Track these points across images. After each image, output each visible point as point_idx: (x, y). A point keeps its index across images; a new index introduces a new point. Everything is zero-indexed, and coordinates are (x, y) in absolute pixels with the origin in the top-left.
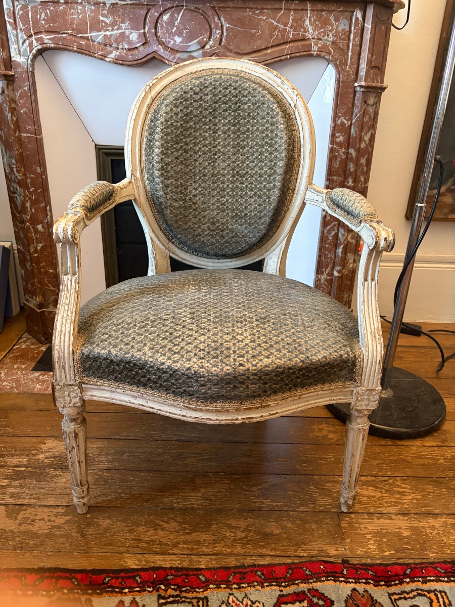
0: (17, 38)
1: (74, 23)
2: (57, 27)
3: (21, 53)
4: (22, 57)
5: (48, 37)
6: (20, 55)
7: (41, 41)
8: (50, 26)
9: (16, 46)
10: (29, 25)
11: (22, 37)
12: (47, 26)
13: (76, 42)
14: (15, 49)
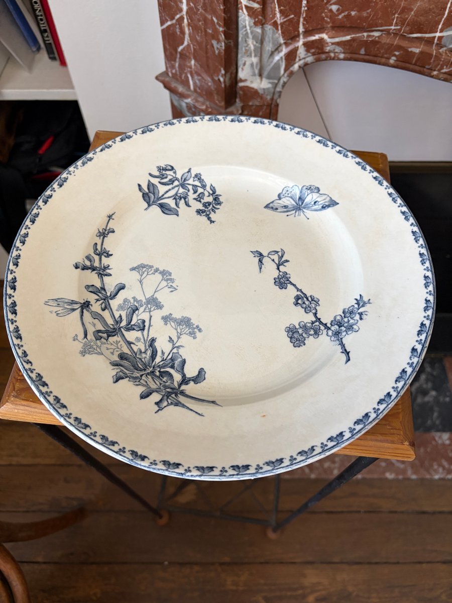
0: (262, 42)
1: (412, 10)
2: (368, 17)
3: (265, 73)
4: (264, 79)
5: (337, 40)
6: (260, 75)
7: (317, 48)
8: (349, 15)
9: (255, 60)
10: (298, 15)
11: (274, 41)
12: (340, 17)
13: (399, 48)
14: (252, 65)
